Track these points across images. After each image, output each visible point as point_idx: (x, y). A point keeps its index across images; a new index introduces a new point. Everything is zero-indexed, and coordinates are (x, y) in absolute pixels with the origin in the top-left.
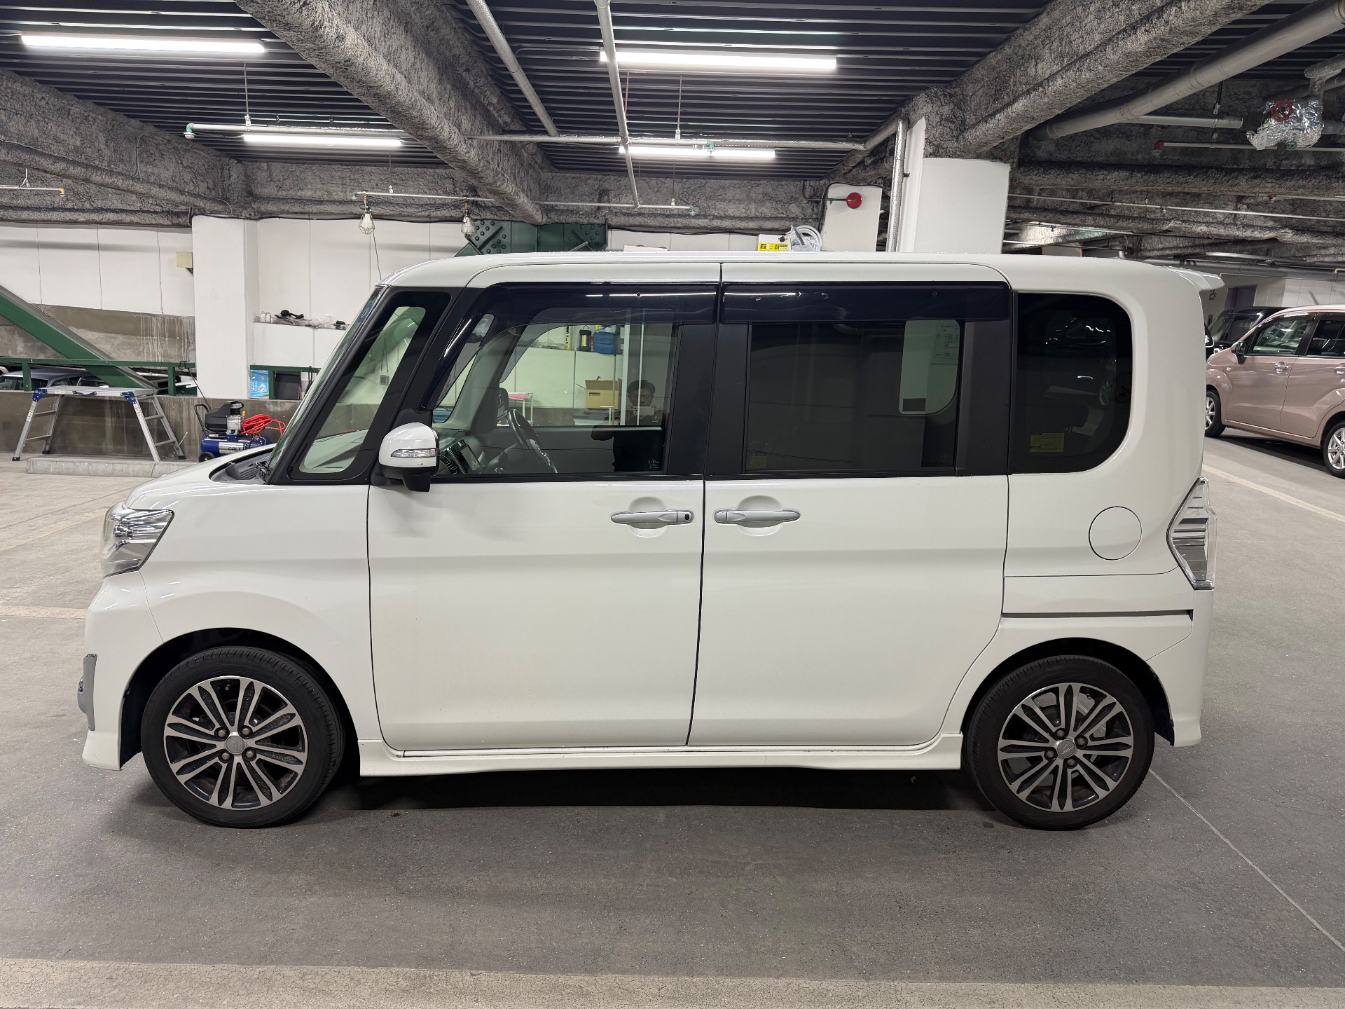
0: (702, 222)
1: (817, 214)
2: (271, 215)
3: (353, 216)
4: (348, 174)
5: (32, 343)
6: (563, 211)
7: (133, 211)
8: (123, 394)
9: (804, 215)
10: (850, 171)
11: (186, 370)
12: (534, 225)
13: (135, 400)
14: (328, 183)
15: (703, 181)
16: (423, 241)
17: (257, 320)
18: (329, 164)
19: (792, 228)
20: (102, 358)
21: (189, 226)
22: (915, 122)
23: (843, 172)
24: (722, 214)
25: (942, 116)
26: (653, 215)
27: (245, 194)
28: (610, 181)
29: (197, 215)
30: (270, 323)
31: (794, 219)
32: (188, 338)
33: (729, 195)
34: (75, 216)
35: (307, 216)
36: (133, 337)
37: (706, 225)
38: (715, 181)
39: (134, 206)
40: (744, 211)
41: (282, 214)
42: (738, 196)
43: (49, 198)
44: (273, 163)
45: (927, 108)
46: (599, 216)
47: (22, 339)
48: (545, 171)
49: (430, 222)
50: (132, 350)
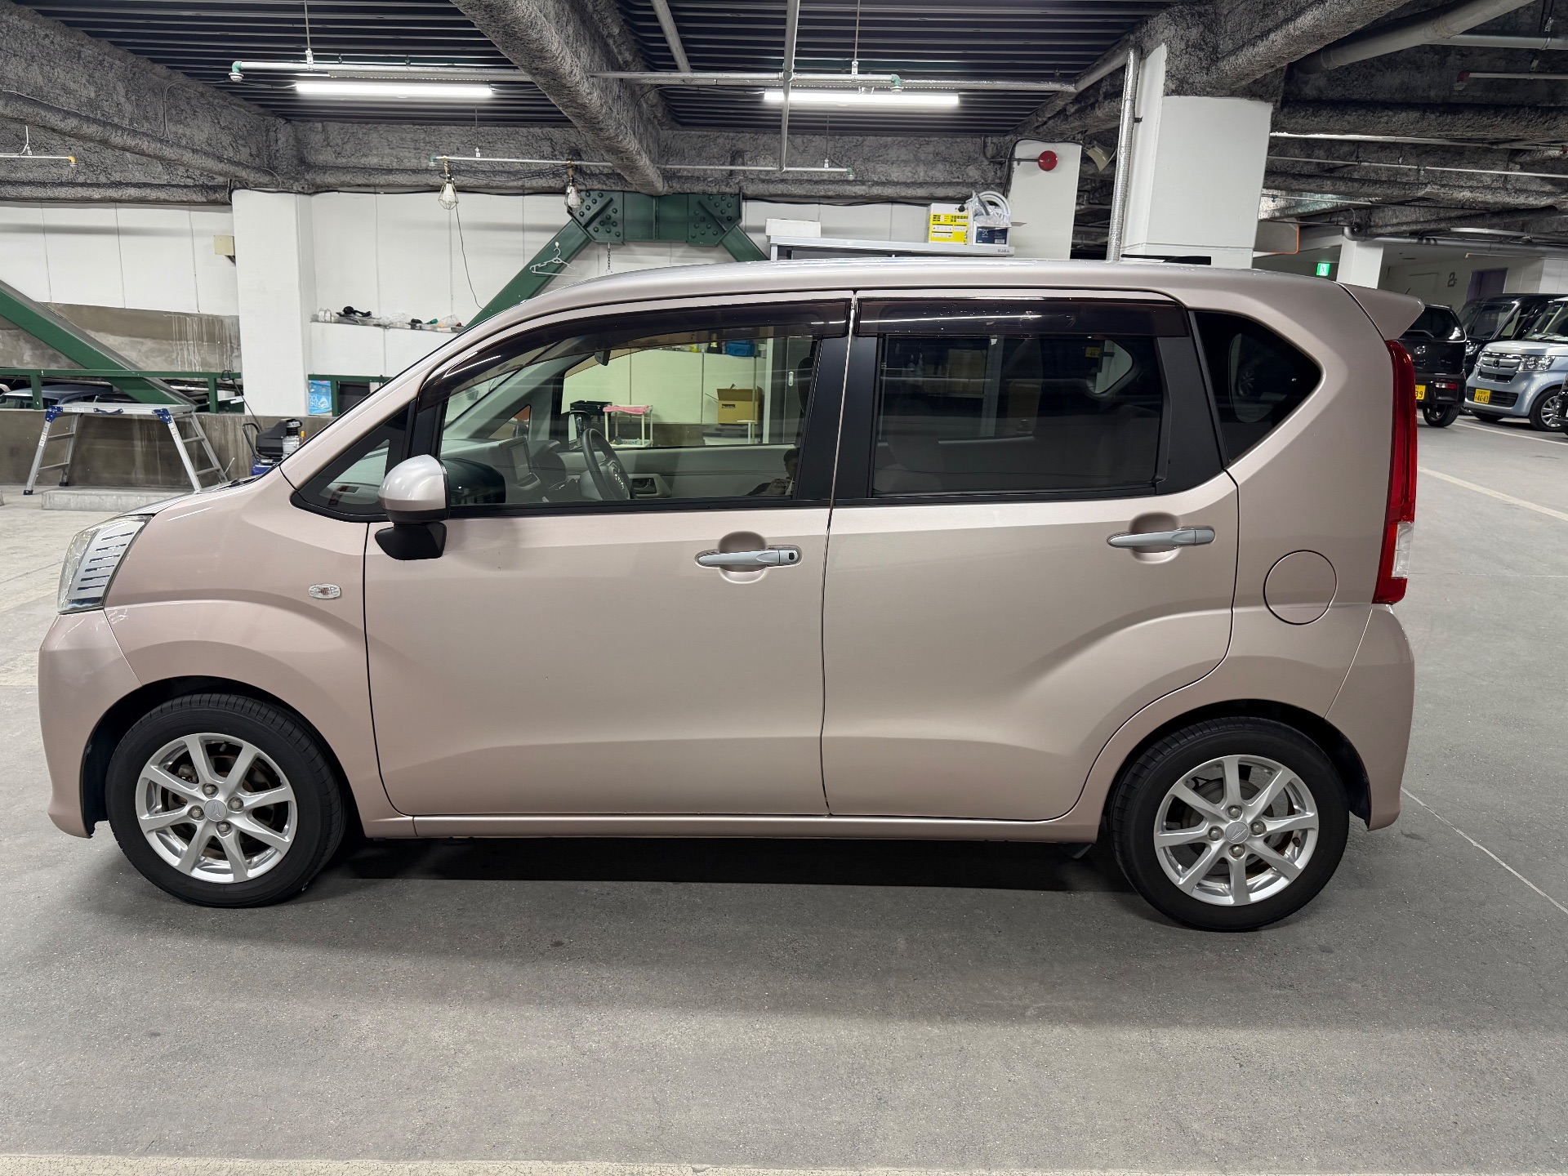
0: (860, 190)
1: (1000, 179)
2: (329, 189)
3: (429, 188)
4: (422, 136)
5: (40, 351)
6: (687, 178)
7: (159, 185)
8: (156, 411)
9: (984, 179)
10: (1045, 123)
11: (231, 382)
12: (652, 196)
13: (170, 418)
14: (398, 147)
15: (860, 139)
16: (516, 219)
17: (315, 319)
18: (398, 124)
19: (974, 194)
20: (128, 368)
21: (227, 203)
22: (1150, 52)
23: (1036, 124)
24: (884, 179)
25: (1188, 41)
26: (799, 181)
27: (296, 162)
28: (744, 140)
29: (237, 189)
30: (331, 322)
31: (973, 185)
32: (231, 343)
33: (893, 154)
34: (87, 193)
35: (372, 190)
36: (164, 341)
37: (863, 193)
38: (874, 138)
39: (159, 178)
40: (910, 175)
41: (343, 186)
42: (903, 157)
43: (55, 170)
44: (330, 123)
45: (1169, 32)
46: (732, 184)
47: (29, 346)
48: (664, 127)
49: (523, 194)
50: (164, 358)
